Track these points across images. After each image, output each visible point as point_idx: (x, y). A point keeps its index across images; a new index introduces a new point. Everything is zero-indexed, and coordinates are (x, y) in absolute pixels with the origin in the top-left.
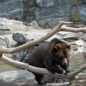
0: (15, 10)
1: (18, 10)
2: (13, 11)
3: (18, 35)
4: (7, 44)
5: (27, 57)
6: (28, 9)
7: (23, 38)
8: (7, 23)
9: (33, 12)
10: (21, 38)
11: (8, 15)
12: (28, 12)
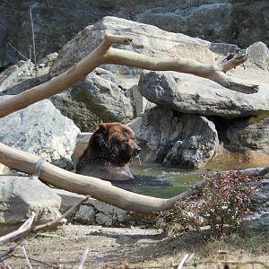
0: (206, 6)
1: (218, 5)
2: (201, 7)
3: (152, 79)
4: (134, 107)
5: (176, 150)
6: (248, 4)
7: (165, 89)
8: (158, 40)
9: (262, 16)
10: (159, 89)
11: (184, 19)
12: (246, 14)
